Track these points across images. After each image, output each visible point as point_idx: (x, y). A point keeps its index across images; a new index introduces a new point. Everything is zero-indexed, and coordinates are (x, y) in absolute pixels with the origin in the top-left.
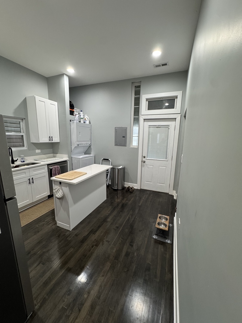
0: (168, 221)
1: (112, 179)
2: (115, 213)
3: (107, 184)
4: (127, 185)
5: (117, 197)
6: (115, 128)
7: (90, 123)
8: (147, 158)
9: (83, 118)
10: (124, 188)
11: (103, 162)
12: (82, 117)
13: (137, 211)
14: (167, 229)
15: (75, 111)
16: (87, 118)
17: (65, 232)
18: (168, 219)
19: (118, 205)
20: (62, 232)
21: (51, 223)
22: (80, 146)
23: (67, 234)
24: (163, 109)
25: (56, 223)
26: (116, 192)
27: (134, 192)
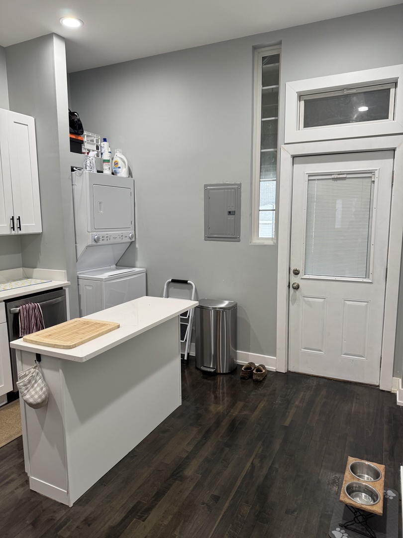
0: (382, 480)
1: (200, 339)
2: (208, 449)
3: (183, 356)
4: (245, 358)
5: (216, 397)
6: (206, 186)
7: (130, 173)
8: (306, 276)
9: (108, 161)
10: (234, 369)
11: (172, 289)
12: (106, 156)
13: (277, 445)
14: (378, 508)
15: (85, 139)
16: (121, 159)
17: (54, 512)
18: (382, 473)
19: (218, 423)
20: (43, 511)
21: (13, 480)
22: (101, 242)
23: (58, 516)
24: (353, 121)
25: (27, 481)
26: (212, 382)
27: (266, 382)
